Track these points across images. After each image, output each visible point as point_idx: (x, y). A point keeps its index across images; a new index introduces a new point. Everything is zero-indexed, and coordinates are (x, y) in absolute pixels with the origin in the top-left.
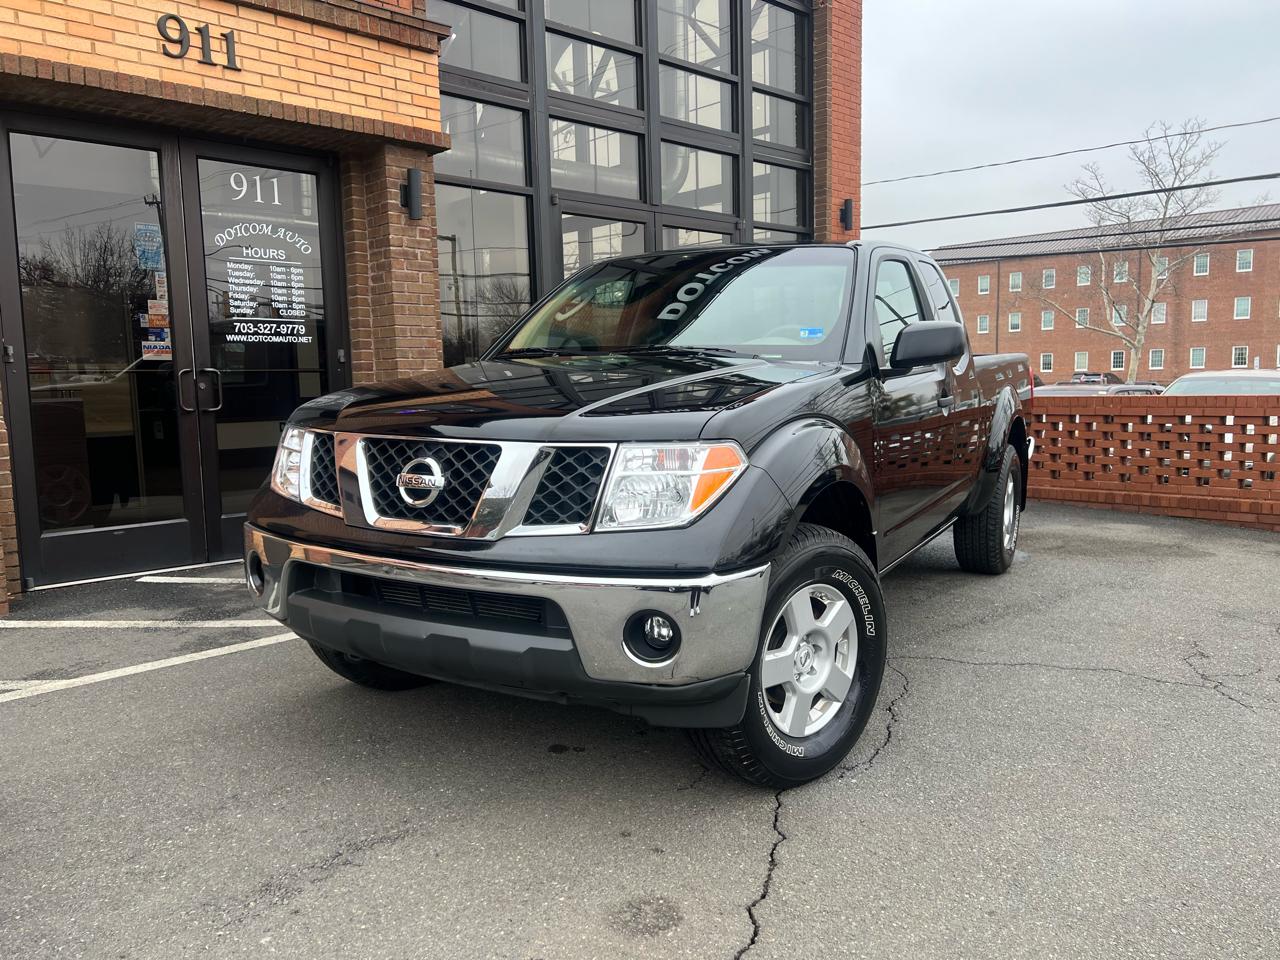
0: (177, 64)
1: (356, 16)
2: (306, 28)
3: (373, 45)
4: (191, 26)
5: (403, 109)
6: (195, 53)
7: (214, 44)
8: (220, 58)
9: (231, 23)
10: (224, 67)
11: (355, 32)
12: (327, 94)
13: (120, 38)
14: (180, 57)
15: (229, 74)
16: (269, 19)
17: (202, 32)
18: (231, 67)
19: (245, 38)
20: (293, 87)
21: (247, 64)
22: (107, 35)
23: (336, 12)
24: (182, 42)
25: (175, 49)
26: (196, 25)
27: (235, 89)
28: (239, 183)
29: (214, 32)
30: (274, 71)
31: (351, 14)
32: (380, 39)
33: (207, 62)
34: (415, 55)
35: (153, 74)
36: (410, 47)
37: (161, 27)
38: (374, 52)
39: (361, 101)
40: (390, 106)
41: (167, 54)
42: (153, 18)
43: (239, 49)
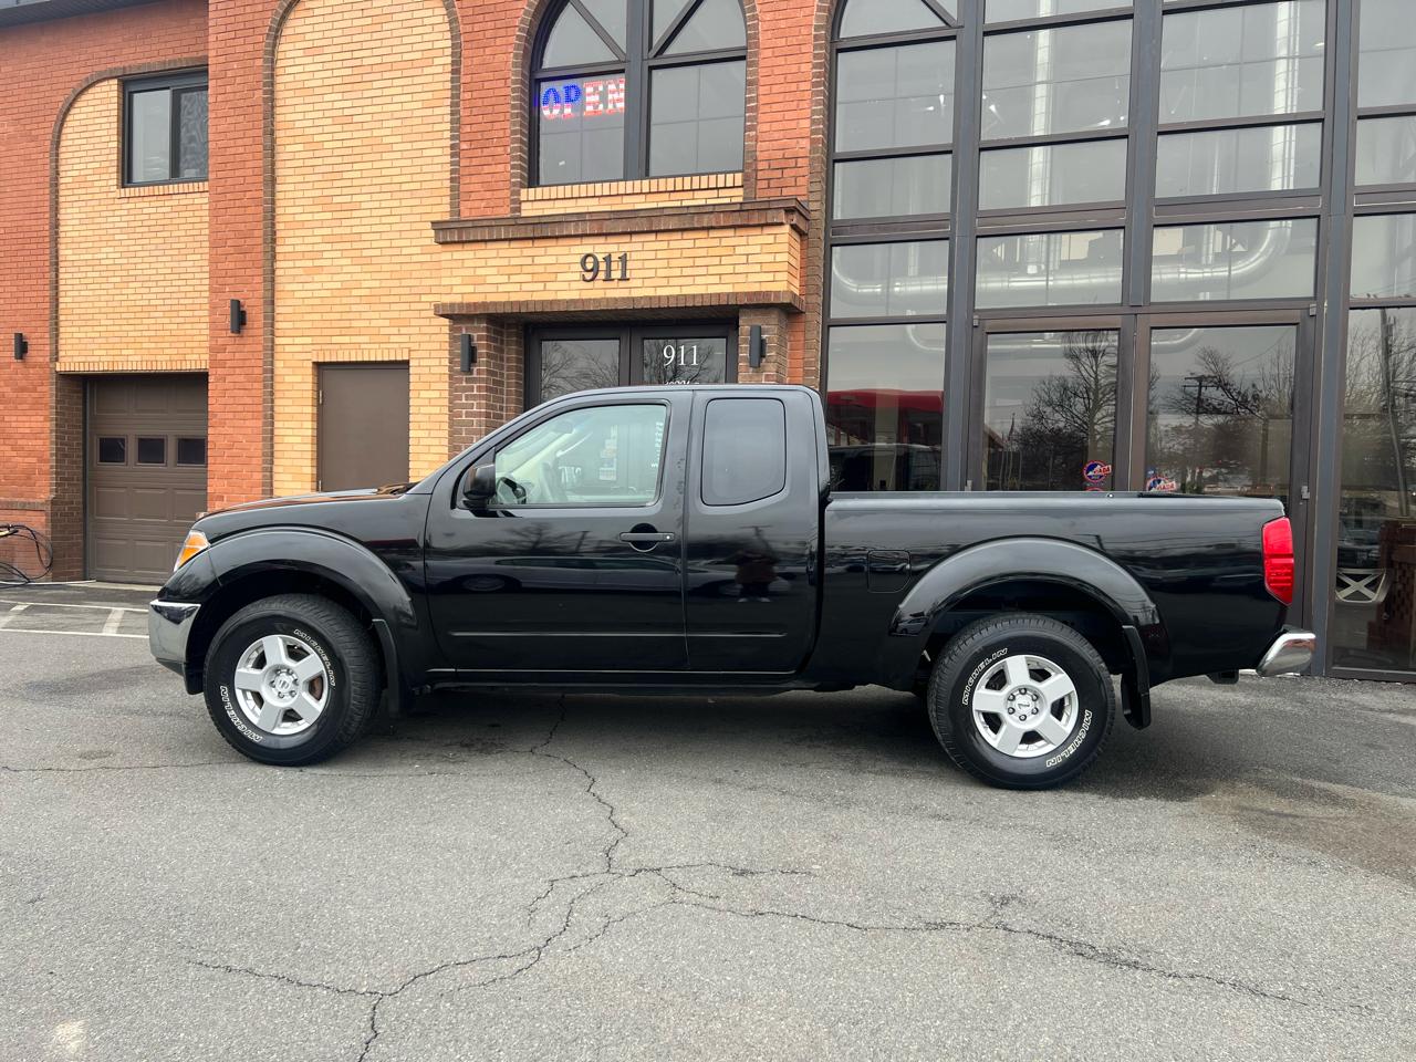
0: (590, 285)
1: (712, 216)
2: (678, 236)
3: (730, 232)
4: (600, 258)
5: (752, 278)
6: (602, 275)
7: (614, 266)
8: (616, 274)
9: (625, 248)
10: (619, 280)
11: (712, 228)
12: (689, 281)
13: (560, 277)
14: (592, 280)
15: (623, 284)
16: (652, 237)
17: (608, 260)
18: (624, 278)
19: (634, 256)
20: (664, 282)
21: (636, 274)
22: (552, 277)
23: (696, 218)
24: (595, 270)
25: (589, 276)
26: (604, 256)
27: (624, 294)
28: (669, 351)
29: (615, 257)
30: (652, 273)
31: (707, 216)
32: (735, 227)
33: (608, 279)
34: (767, 230)
35: (575, 295)
36: (762, 226)
37: (583, 262)
38: (730, 238)
39: (716, 279)
40: (741, 278)
41: (585, 280)
42: (578, 259)
43: (629, 265)
